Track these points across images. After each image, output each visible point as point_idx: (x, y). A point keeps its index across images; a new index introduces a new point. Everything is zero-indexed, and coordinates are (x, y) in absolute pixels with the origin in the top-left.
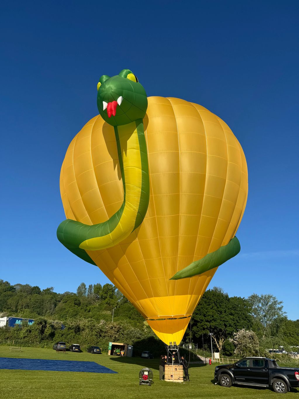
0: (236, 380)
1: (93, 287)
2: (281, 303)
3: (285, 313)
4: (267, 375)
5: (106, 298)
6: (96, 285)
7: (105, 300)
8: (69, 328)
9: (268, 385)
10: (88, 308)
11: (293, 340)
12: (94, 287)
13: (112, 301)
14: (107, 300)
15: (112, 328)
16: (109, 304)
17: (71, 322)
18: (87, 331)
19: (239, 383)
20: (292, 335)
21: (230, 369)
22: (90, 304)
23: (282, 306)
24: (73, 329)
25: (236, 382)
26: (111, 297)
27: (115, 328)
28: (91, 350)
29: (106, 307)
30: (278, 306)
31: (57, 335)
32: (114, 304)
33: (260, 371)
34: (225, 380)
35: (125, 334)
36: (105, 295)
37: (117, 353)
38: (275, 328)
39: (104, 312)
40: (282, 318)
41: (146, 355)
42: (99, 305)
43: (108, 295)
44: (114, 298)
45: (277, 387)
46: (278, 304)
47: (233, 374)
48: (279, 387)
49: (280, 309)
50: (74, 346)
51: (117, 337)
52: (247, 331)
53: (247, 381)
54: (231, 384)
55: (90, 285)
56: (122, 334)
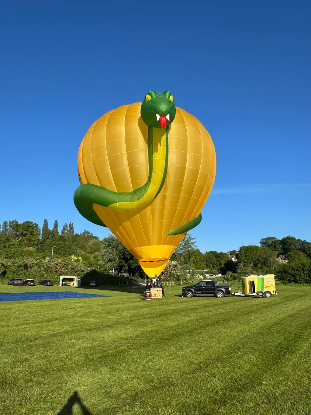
0: (195, 293)
1: (8, 223)
2: (194, 239)
3: (197, 246)
4: (214, 289)
5: (27, 234)
6: (12, 221)
7: (25, 236)
8: (19, 266)
9: (213, 295)
10: (7, 245)
11: (198, 266)
12: (10, 223)
13: (33, 238)
14: (27, 236)
15: (58, 264)
16: (30, 240)
17: (20, 261)
18: (36, 268)
19: (197, 295)
20: (198, 262)
21: (192, 288)
22: (9, 240)
23: (195, 242)
24: (22, 267)
25: (195, 295)
26: (32, 233)
27: (61, 264)
28: (43, 283)
29: (27, 243)
30: (191, 241)
31: (8, 273)
32: (35, 241)
33: (210, 288)
34: (189, 294)
35: (70, 269)
36: (26, 232)
37: (67, 284)
38: (188, 258)
39: (26, 249)
40: (194, 251)
41: (94, 284)
42: (18, 241)
43: (29, 232)
44: (35, 235)
45: (218, 295)
46: (192, 240)
47: (194, 290)
48: (220, 295)
49: (193, 243)
50: (29, 281)
51: (62, 271)
52: (172, 262)
53: (202, 293)
54: (192, 296)
55: (5, 221)
56: (67, 269)
